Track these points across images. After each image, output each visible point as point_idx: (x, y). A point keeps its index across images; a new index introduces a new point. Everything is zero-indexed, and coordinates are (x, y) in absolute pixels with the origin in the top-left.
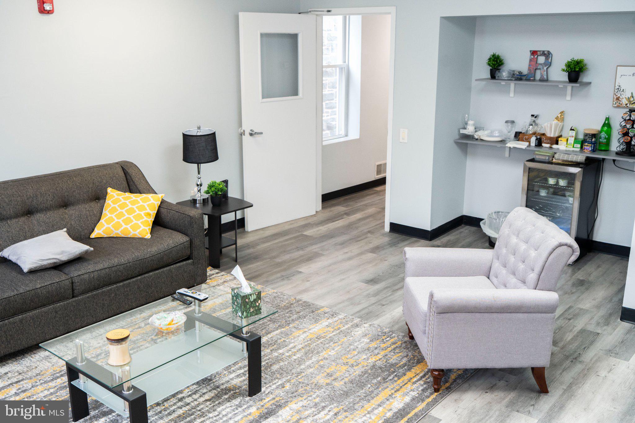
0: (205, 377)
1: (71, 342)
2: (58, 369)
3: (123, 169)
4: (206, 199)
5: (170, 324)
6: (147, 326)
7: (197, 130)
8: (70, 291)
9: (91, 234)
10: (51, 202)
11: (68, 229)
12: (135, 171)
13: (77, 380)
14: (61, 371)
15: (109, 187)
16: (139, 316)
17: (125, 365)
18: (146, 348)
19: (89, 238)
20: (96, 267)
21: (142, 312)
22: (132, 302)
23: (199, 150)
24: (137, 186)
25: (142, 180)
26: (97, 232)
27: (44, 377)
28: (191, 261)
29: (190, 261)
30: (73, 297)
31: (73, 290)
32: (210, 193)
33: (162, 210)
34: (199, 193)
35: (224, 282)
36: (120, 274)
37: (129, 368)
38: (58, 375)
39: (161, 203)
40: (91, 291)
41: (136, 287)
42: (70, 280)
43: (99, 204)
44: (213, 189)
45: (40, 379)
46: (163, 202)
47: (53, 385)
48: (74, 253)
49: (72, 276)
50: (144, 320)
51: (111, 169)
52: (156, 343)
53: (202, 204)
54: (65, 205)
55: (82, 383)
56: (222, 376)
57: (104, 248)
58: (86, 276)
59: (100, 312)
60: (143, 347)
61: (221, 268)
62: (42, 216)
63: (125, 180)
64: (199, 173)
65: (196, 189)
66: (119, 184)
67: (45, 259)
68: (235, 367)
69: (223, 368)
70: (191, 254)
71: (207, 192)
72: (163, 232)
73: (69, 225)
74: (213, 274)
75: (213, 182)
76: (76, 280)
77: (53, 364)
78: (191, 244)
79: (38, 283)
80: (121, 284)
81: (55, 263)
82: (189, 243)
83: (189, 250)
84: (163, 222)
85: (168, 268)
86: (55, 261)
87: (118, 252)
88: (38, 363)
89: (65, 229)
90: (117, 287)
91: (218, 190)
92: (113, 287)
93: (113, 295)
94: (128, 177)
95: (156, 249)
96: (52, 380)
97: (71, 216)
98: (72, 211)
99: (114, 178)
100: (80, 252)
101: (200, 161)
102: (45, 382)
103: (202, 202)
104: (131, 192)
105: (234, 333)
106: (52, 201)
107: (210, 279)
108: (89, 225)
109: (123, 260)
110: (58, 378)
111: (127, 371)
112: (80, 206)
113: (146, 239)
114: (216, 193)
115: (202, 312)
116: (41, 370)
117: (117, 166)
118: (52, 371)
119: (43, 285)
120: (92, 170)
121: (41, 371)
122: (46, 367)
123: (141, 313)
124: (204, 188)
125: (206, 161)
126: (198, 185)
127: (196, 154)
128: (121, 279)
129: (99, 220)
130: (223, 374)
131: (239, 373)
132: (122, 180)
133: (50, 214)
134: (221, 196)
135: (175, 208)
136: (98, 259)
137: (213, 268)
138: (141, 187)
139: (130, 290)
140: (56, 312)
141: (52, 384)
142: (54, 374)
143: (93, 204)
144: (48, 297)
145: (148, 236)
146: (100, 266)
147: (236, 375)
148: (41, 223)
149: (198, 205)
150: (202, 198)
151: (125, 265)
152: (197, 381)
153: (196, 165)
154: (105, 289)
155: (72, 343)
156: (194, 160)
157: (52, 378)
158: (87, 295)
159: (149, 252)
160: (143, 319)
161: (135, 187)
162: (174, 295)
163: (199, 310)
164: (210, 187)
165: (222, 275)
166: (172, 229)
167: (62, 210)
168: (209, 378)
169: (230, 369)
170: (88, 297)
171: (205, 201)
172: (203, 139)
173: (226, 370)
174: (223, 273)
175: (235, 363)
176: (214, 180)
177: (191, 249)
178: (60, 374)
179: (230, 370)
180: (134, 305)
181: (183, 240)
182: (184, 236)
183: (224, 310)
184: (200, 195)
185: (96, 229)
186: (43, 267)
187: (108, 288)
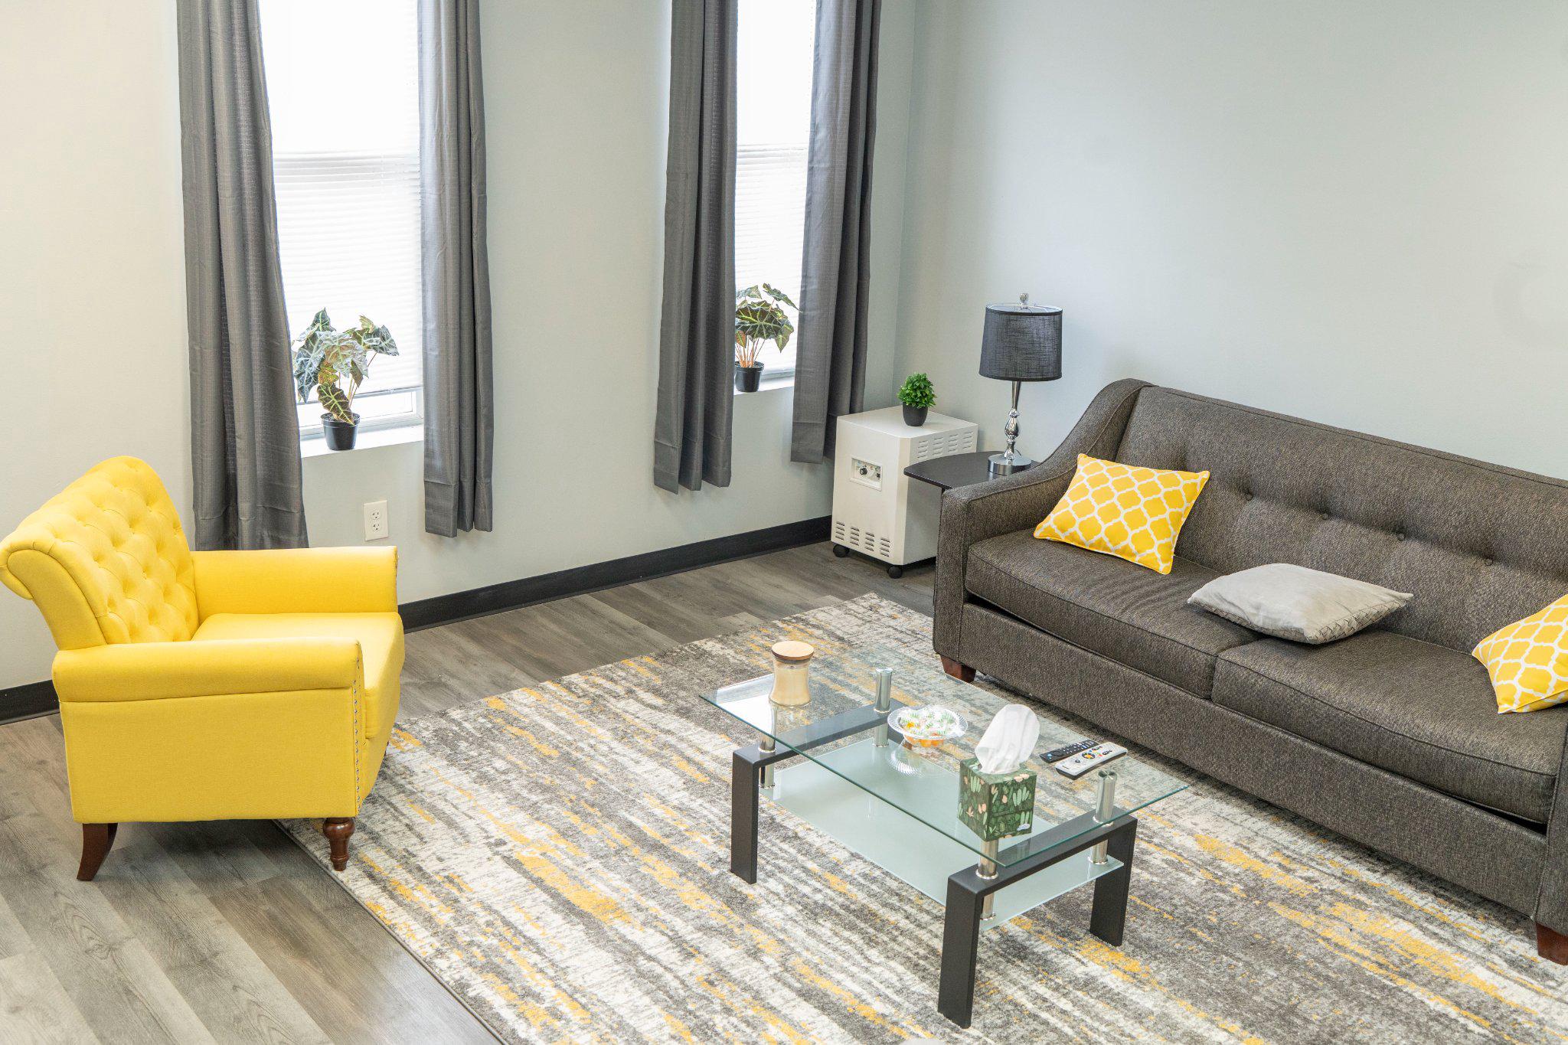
8: (1204, 681)
28: (1541, 840)
29: (1535, 837)
30: (1207, 698)
31: (1210, 682)
36: (1314, 721)
41: (1347, 782)
49: (1221, 655)
67: (1227, 600)
70: (1546, 819)
80: (1313, 748)
85: (1455, 804)
90: (1302, 747)
92: (1291, 738)
93: (1287, 757)
95: (1439, 730)
128: (1316, 735)
140: (1167, 703)
170: (1233, 721)
181: (1531, 762)
187: (1280, 733)
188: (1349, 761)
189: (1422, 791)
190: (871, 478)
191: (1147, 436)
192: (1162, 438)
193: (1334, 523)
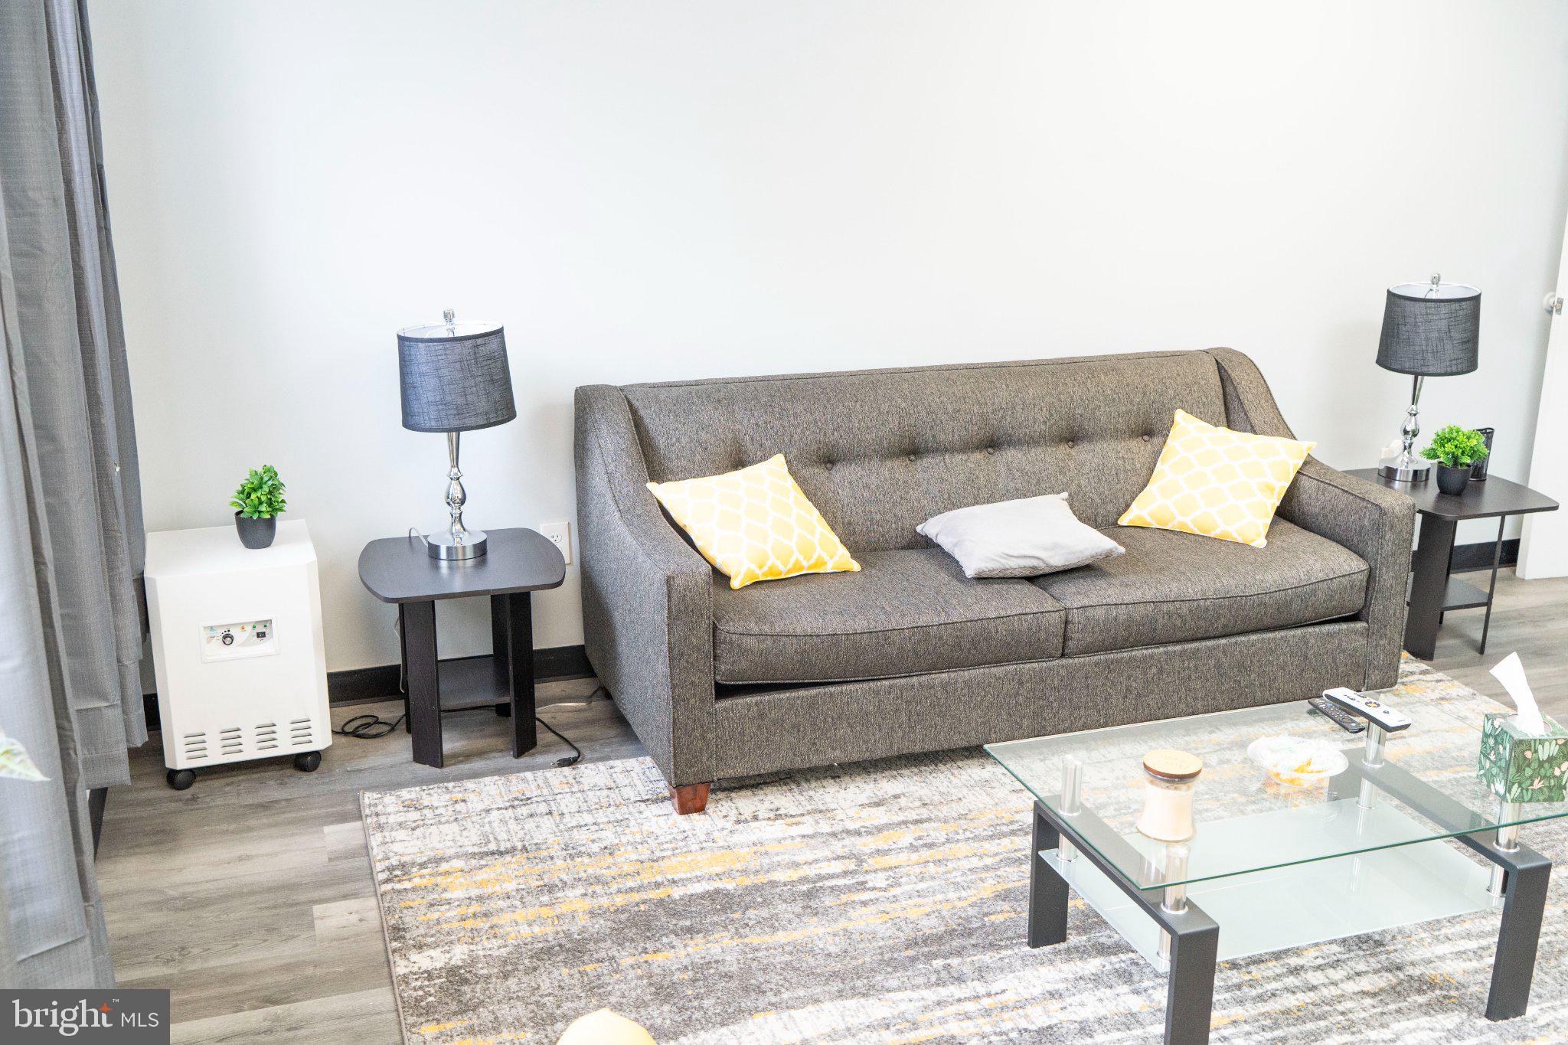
0: (1365, 932)
1: (1041, 760)
2: (1007, 818)
3: (1220, 368)
4: (1422, 471)
5: (1301, 769)
6: (1225, 766)
7: (1430, 287)
8: (1057, 641)
9: (1120, 514)
10: (1043, 427)
11: (1070, 495)
12: (1248, 375)
13: (1054, 851)
14: (1012, 822)
15: (1180, 407)
16: (1205, 737)
17: (1177, 842)
18: (1216, 819)
19: (1115, 524)
20: (1124, 594)
21: (1215, 728)
22: (1195, 699)
23: (1427, 339)
24: (1249, 414)
25: (1263, 401)
26: (1139, 512)
27: (976, 825)
28: (1364, 624)
29: (1360, 625)
30: (1063, 656)
31: (1065, 638)
32: (1438, 457)
33: (1305, 482)
34: (1406, 452)
35: (1442, 699)
36: (1178, 623)
37: (1187, 852)
38: (1005, 829)
39: (1305, 464)
40: (1107, 649)
41: (1212, 662)
42: (1061, 613)
43: (1149, 446)
44: (1449, 447)
45: (965, 827)
46: (1309, 462)
47: (993, 849)
48: (1081, 552)
49: (1069, 605)
50: (1217, 750)
51: (1190, 363)
52: (1243, 813)
53: (1409, 484)
54: (1072, 437)
55: (1064, 860)
56: (1415, 943)
57: (1147, 555)
58: (1100, 613)
59: (1116, 706)
60: (1208, 814)
61: (1435, 661)
62: (1019, 455)
63: (1221, 396)
64: (1414, 400)
65: (1398, 442)
66: (1204, 403)
67: (1015, 555)
68: (1453, 930)
69: (1419, 921)
70: (1364, 607)
71: (1432, 454)
72: (1297, 537)
73: (1074, 487)
74: (1412, 673)
75: (1451, 430)
76: (1076, 617)
77: (997, 801)
78: (1368, 582)
79: (991, 606)
80: (1178, 648)
81: (1034, 568)
82: (1365, 579)
83: (1363, 595)
84: (1303, 514)
85: (1299, 632)
86: (1035, 563)
87: (1182, 569)
88: (965, 791)
89: (1065, 495)
90: (1166, 653)
91: (1463, 453)
92: (1156, 650)
93: (1154, 670)
94: (1230, 389)
95: (1276, 577)
96: (991, 837)
97: (1083, 464)
98: (1084, 454)
99: (1195, 388)
100: (1094, 553)
101: (1425, 370)
102: (976, 838)
103: (1410, 479)
104: (1230, 425)
105: (1472, 836)
106: (1045, 423)
107: (1403, 684)
108: (1120, 494)
109: (1192, 591)
110: (1004, 835)
111: (1181, 859)
112: (1105, 445)
113: (1253, 549)
114: (1455, 460)
115: (1386, 761)
116: (971, 808)
117: (1206, 358)
118: (994, 817)
119: (1003, 613)
120: (1146, 361)
121: (970, 811)
122: (982, 806)
123: (1214, 732)
124: (1424, 441)
125: (1442, 371)
126: (1406, 432)
127: (1417, 348)
128: (1180, 635)
129: (1145, 486)
130: (1417, 937)
131: (1462, 949)
132: (1213, 393)
133: (1036, 453)
134: (1466, 470)
135: (1338, 482)
136: (1133, 577)
137: (1413, 658)
138: (1256, 418)
139: (1196, 667)
140: (1021, 683)
141: (991, 847)
142: (997, 825)
143: (1136, 445)
144: (1009, 644)
145: (1261, 542)
146: (1136, 595)
147: (1455, 950)
148: (1015, 471)
149: (1397, 485)
150: (1412, 468)
151: (1195, 603)
152: (1344, 936)
153: (1411, 377)
154: (1139, 653)
155: (1042, 763)
156: (1407, 365)
157: (991, 833)
158: (1096, 658)
159: (1257, 583)
160: (1217, 748)
161: (1242, 415)
162: (1317, 700)
163: (1378, 752)
164: (1443, 440)
165: (1438, 681)
166: (1324, 535)
167: (1063, 449)
168: (1377, 937)
169: (1439, 930)
170: (1097, 664)
171: (1418, 479)
172: (1444, 310)
173: (1425, 931)
174: (1440, 675)
175: (1454, 918)
176: (1455, 423)
177: (1366, 594)
178: (1011, 827)
179: (1436, 933)
180: (1199, 706)
181: (1350, 566)
182: (1354, 556)
183: (1435, 772)
184: (1406, 460)
185: (1134, 505)
186: (1008, 574)
187: (1145, 652)
188: (1210, 643)
189: (1270, 635)
190: (243, 645)
191: (684, 440)
192: (703, 436)
193: (926, 461)
